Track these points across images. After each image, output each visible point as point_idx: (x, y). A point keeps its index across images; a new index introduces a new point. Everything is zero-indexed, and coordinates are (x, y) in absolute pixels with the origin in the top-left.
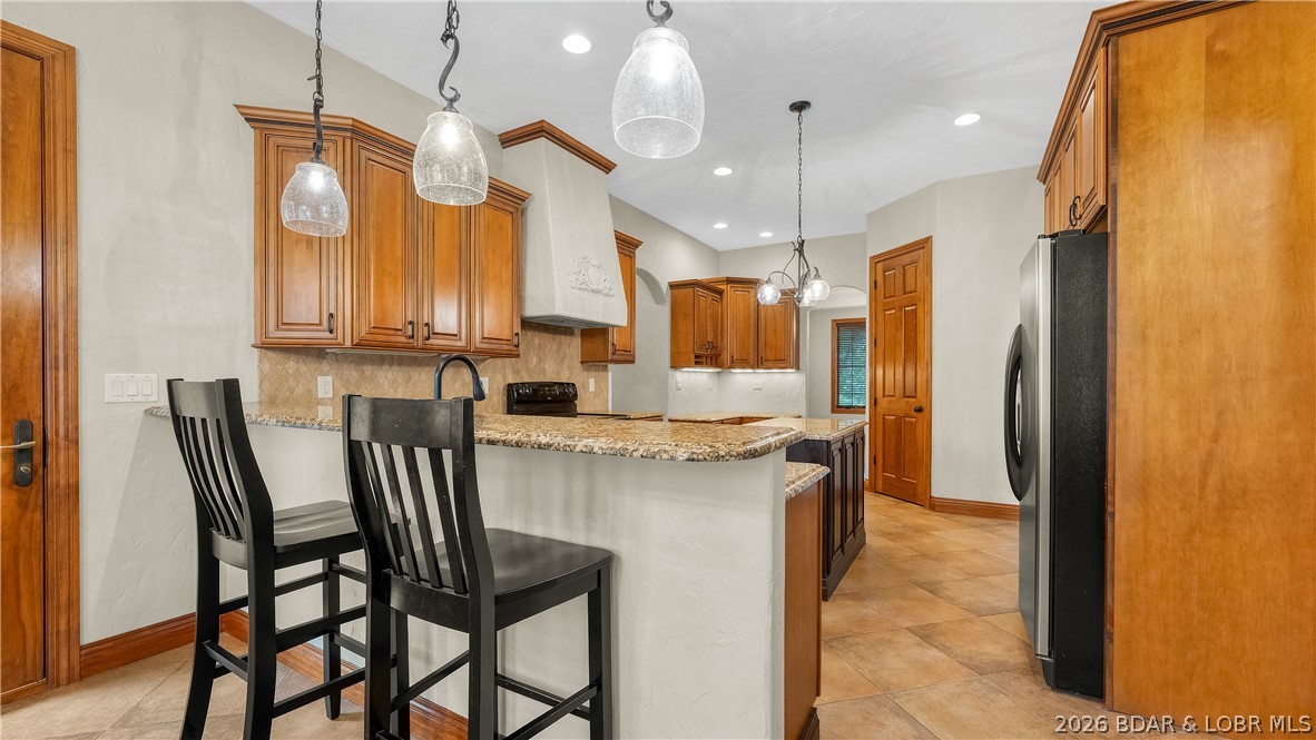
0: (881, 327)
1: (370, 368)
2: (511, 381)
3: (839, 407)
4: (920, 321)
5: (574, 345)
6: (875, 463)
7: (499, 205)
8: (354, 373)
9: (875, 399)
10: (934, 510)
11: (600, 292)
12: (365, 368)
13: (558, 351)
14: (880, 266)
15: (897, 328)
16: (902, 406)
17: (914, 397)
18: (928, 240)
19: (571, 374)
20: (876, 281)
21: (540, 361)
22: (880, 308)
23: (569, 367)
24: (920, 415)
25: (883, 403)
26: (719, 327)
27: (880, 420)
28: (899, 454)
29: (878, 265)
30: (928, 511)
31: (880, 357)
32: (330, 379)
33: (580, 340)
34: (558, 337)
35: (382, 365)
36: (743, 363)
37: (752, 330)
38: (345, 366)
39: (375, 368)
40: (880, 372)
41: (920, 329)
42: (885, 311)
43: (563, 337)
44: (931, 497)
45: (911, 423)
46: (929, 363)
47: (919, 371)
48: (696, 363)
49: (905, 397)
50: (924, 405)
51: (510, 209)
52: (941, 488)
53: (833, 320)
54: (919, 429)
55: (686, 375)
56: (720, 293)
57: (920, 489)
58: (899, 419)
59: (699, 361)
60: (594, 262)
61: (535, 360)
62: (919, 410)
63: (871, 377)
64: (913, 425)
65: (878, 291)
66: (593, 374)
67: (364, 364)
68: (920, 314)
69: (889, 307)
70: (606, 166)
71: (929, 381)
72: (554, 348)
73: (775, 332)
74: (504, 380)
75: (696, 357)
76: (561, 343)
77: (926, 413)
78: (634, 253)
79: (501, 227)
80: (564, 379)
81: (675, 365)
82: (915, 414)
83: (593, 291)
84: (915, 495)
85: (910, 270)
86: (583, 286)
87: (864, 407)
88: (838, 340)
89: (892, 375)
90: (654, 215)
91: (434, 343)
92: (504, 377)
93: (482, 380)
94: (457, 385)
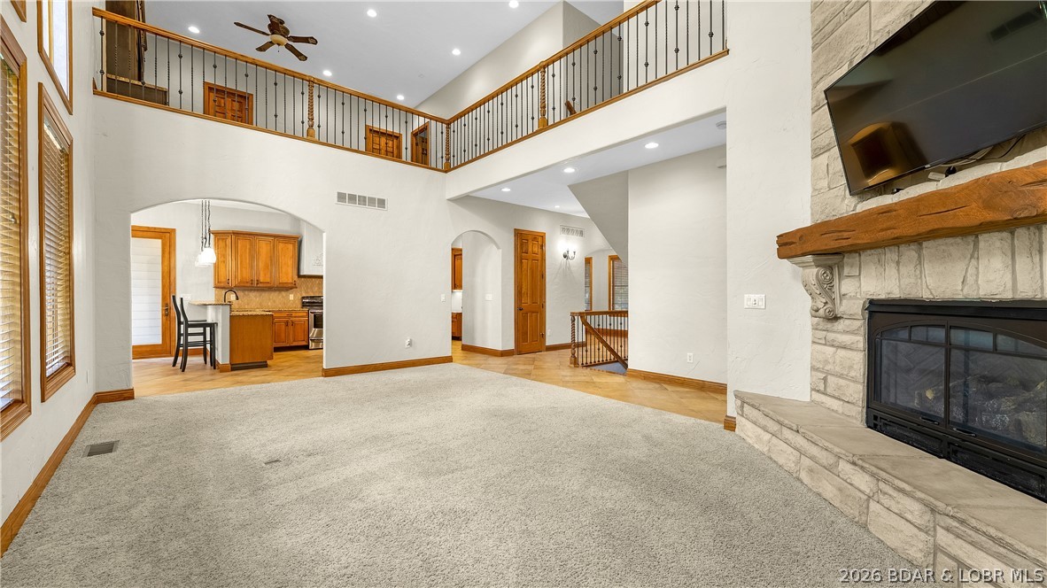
2: (304, 295)
8: (242, 294)
39: (249, 292)
67: (245, 291)
91: (260, 285)
92: (301, 294)
93: (290, 295)
94: (280, 297)
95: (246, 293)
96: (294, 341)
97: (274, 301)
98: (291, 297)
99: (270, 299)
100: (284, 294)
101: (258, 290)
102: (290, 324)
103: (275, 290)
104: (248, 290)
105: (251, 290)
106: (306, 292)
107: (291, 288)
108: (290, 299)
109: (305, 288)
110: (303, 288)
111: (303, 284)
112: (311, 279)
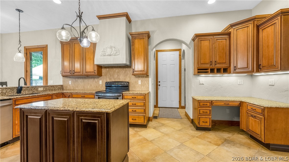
8: (74, 80)
12: (76, 79)
32: (71, 81)
59: (202, 71)
61: (116, 76)
74: (105, 81)
75: (199, 70)
93: (100, 81)
94: (94, 82)
97: (91, 85)
98: (101, 82)
100: (96, 80)
103: (92, 78)
106: (110, 79)
108: (100, 84)
109: (109, 76)
110: (107, 76)
111: (111, 72)
112: (112, 69)
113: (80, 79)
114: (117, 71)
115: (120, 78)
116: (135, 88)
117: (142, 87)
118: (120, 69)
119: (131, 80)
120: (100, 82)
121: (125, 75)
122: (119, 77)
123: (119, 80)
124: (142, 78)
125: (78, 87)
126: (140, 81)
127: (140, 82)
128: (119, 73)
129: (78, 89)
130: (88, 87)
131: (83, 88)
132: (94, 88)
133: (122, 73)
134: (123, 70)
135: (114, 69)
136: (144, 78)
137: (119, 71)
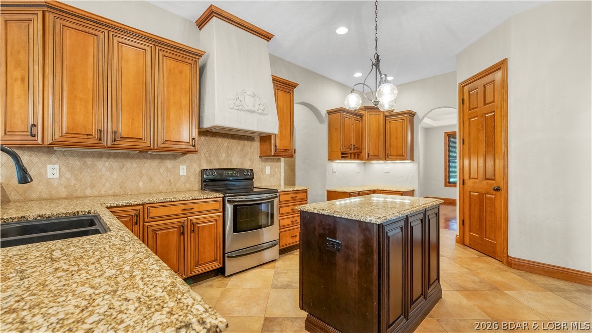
0: (467, 130)
1: (91, 159)
2: (205, 167)
3: (449, 183)
4: (498, 123)
5: (255, 147)
6: (463, 225)
7: (180, 58)
8: (78, 163)
9: (463, 180)
10: (511, 267)
11: (254, 112)
12: (86, 160)
13: (242, 150)
14: (466, 88)
15: (479, 130)
16: (484, 186)
17: (493, 180)
18: (504, 62)
19: (252, 164)
20: (463, 99)
21: (228, 155)
22: (466, 118)
23: (250, 160)
24: (498, 193)
25: (469, 183)
26: (360, 135)
27: (467, 195)
28: (481, 220)
29: (465, 88)
30: (505, 267)
31: (467, 151)
32: (57, 166)
33: (259, 143)
34: (242, 142)
35: (101, 158)
36: (377, 157)
37: (382, 138)
38: (70, 159)
39: (95, 160)
40: (466, 162)
41: (498, 129)
42: (470, 119)
43: (246, 142)
44: (508, 256)
45: (491, 199)
46: (506, 155)
47: (497, 162)
48: (343, 157)
49: (486, 179)
50: (501, 186)
51: (189, 61)
52: (516, 250)
53: (445, 133)
54: (497, 204)
55: (340, 165)
56: (362, 116)
57: (499, 249)
58: (481, 196)
59: (344, 156)
60: (249, 93)
61: (224, 155)
62: (498, 189)
63: (460, 165)
64: (493, 201)
65: (465, 106)
66: (268, 163)
67: (86, 157)
68: (498, 118)
69: (473, 115)
70: (267, 37)
71: (505, 168)
72: (239, 148)
73: (396, 137)
74: (199, 167)
75: (342, 154)
76: (244, 146)
77: (503, 192)
78: (293, 91)
79: (181, 72)
80: (247, 166)
81: (331, 158)
82: (494, 192)
83: (249, 111)
84: (495, 253)
85: (489, 88)
86: (240, 108)
87: (455, 184)
88: (449, 144)
89: (475, 164)
90: (315, 71)
91: (122, 143)
92: (200, 165)
93: (181, 167)
94: (162, 170)
95: (89, 161)
96: (197, 264)
97: (151, 179)
98: (183, 170)
99: (141, 175)
100: (169, 164)
101: (116, 156)
102: (189, 228)
103: (153, 157)
104: (93, 155)
105: (100, 155)
106: (210, 162)
107: (185, 153)
108: (181, 174)
109: (207, 155)
110: (202, 155)
111: (211, 146)
112: (215, 139)
113: (104, 159)
114: (225, 144)
115: (231, 161)
116: (260, 182)
117: (272, 180)
118: (232, 141)
119: (254, 165)
120: (181, 170)
121: (242, 156)
122: (229, 157)
123: (229, 165)
124: (271, 162)
125: (93, 186)
126: (269, 167)
127: (268, 170)
128: (229, 151)
129: (96, 193)
130: (141, 184)
131: (121, 188)
132: (162, 187)
133: (236, 151)
134: (239, 143)
135: (220, 140)
136: (273, 162)
137: (229, 146)
